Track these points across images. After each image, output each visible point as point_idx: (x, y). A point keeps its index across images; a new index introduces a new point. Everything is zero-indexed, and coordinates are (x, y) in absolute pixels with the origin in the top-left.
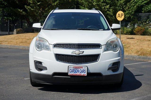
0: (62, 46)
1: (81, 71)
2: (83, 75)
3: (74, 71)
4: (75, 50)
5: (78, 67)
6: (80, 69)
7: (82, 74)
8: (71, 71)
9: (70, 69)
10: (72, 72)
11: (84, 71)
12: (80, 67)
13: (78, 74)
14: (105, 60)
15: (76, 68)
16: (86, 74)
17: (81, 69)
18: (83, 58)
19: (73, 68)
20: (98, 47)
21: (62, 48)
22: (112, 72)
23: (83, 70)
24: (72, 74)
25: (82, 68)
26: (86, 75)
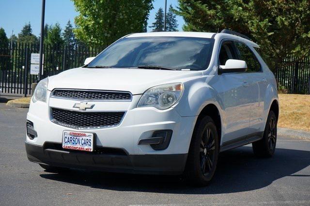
0: (64, 95)
1: (83, 142)
2: (87, 149)
3: (72, 141)
4: (79, 102)
5: (79, 134)
6: (81, 138)
7: (86, 147)
8: (66, 140)
9: (65, 136)
10: (68, 141)
11: (89, 143)
12: (82, 133)
13: (78, 146)
14: (134, 124)
15: (75, 135)
16: (92, 147)
17: (84, 138)
18: (92, 118)
19: (70, 134)
20: (125, 98)
21: (64, 97)
22: (152, 150)
23: (87, 139)
24: (69, 147)
25: (85, 135)
26: (92, 151)
